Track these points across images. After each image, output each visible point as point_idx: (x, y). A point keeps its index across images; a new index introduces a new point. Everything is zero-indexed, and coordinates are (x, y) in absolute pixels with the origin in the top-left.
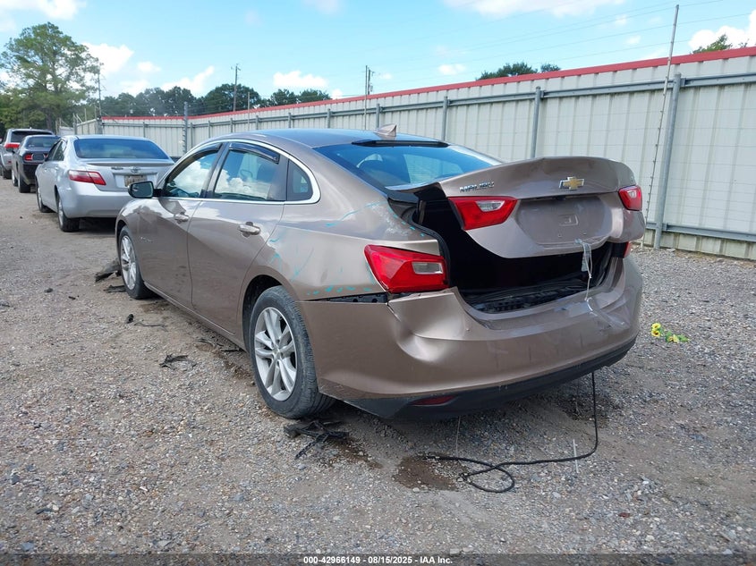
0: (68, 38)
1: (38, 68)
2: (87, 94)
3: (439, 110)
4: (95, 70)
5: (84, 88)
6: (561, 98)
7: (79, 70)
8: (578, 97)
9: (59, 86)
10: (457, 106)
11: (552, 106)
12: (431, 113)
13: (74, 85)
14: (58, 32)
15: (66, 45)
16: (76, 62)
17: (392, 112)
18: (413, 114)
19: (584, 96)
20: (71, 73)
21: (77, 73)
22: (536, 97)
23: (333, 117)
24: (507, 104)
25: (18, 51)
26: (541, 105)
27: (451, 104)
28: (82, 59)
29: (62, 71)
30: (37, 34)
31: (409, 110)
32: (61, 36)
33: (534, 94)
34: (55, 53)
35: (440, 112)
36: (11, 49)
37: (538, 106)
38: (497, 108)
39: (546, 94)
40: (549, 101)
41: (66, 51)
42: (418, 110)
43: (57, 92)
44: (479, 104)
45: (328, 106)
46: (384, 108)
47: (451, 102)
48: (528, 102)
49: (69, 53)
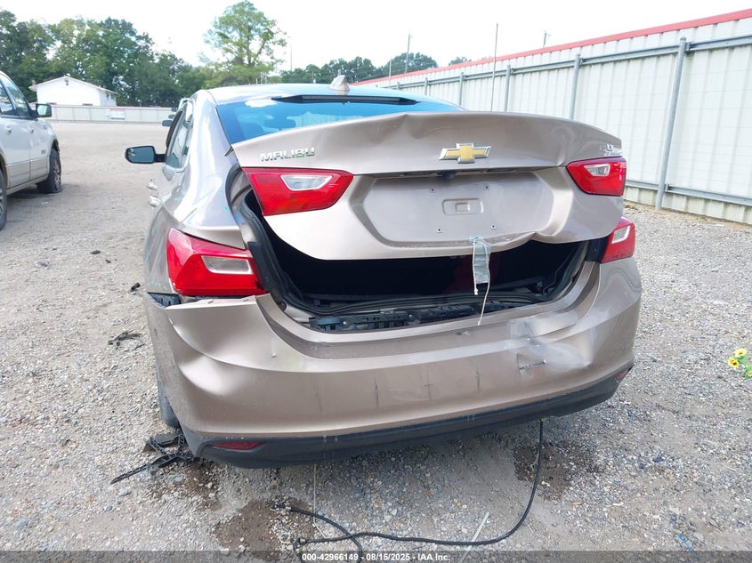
0: (261, 15)
1: (236, 44)
2: (275, 66)
3: (571, 69)
4: (282, 43)
5: (274, 61)
6: (711, 50)
7: (269, 43)
8: (732, 48)
9: (252, 59)
10: (590, 65)
11: (700, 59)
12: (563, 73)
13: (264, 58)
14: (253, 8)
15: (259, 21)
16: (267, 36)
17: (524, 73)
18: (545, 74)
19: (741, 46)
20: (263, 47)
21: (268, 47)
22: (680, 51)
23: (466, 80)
24: (646, 61)
25: (220, 28)
26: (685, 58)
27: (584, 63)
28: (272, 34)
29: (255, 45)
30: (236, 12)
31: (540, 71)
32: (256, 12)
33: (677, 47)
34: (250, 28)
35: (572, 72)
36: (216, 26)
37: (682, 61)
38: (635, 65)
39: (692, 46)
40: (696, 54)
41: (259, 26)
42: (549, 70)
43: (251, 65)
44: (615, 62)
45: (462, 69)
46: (515, 70)
47: (585, 60)
48: (671, 57)
49: (262, 28)
